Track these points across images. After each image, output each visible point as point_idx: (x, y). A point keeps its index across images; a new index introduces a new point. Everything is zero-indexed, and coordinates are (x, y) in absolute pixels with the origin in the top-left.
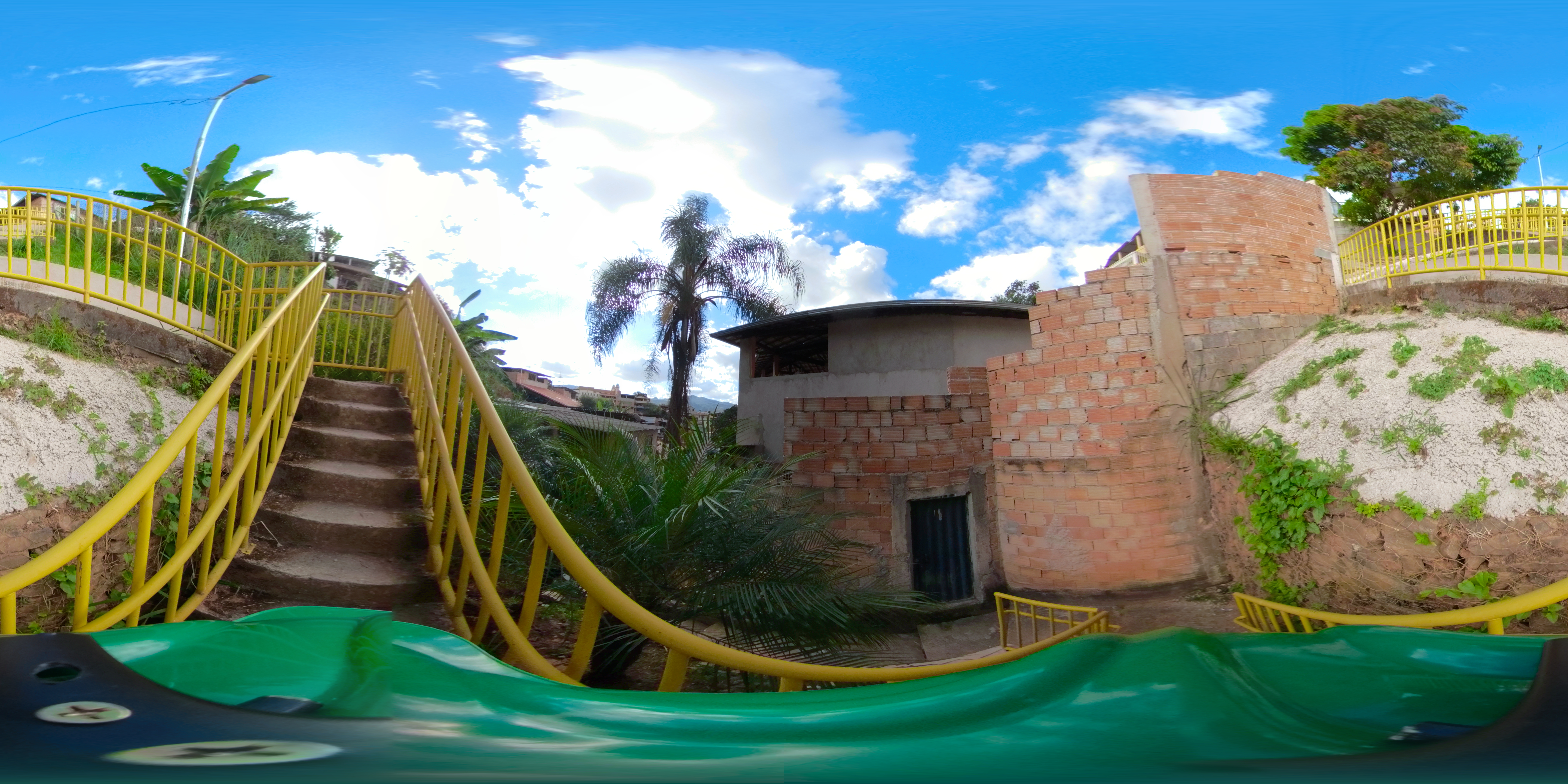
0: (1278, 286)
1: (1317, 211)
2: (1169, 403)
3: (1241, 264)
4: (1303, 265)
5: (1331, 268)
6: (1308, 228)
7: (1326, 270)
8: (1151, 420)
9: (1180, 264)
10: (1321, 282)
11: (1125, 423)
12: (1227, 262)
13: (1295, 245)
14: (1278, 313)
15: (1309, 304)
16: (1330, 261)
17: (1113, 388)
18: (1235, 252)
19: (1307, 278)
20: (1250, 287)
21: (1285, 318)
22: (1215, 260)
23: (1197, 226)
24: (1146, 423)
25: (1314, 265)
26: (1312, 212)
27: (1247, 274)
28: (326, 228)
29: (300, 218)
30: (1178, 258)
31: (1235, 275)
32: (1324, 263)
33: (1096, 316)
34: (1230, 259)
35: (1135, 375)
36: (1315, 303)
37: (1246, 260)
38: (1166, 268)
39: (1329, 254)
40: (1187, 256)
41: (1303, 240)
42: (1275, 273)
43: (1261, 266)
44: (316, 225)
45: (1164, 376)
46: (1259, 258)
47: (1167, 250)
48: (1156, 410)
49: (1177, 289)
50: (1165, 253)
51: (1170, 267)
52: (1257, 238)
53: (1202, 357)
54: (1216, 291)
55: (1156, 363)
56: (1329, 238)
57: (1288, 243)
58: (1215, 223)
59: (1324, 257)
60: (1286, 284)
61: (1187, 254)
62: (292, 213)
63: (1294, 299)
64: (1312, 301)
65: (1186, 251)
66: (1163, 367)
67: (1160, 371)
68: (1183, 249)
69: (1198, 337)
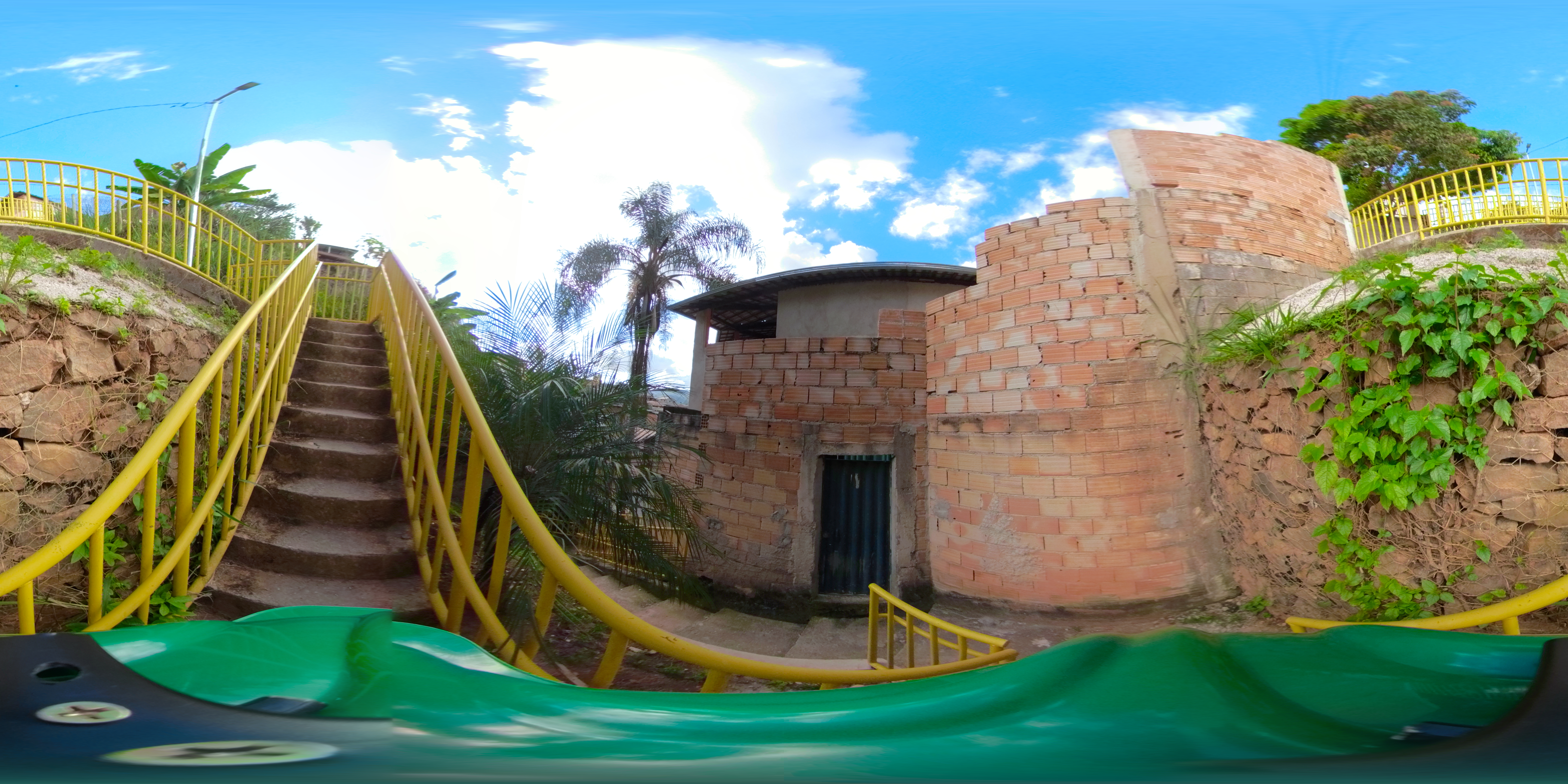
0: (1290, 233)
1: (1328, 180)
2: (1155, 338)
3: (1248, 207)
4: (1317, 222)
5: (1345, 232)
6: (1323, 192)
7: (1341, 234)
8: (1130, 361)
9: (1171, 197)
10: (1337, 242)
11: (1093, 365)
12: (1231, 202)
13: (1308, 203)
14: (1292, 259)
15: (1325, 258)
16: (1344, 227)
17: (1078, 319)
18: (1241, 196)
19: (1321, 234)
20: (1259, 228)
21: (1298, 264)
22: (1217, 198)
23: (1193, 170)
25: (1329, 225)
26: (1323, 179)
27: (1256, 217)
30: (1169, 192)
31: (1241, 215)
32: (1339, 227)
33: (1058, 242)
34: (1235, 200)
37: (1252, 204)
38: (1153, 199)
39: (1342, 220)
40: (1182, 193)
41: (1316, 201)
42: (1288, 222)
43: (1271, 212)
45: (1149, 304)
46: (1269, 205)
47: (1155, 185)
48: (1137, 348)
49: (1166, 217)
50: (1153, 187)
51: (1158, 199)
52: (1265, 189)
53: (1200, 287)
54: (1218, 225)
55: (1138, 289)
56: (1340, 205)
57: (1301, 201)
59: (1337, 220)
60: (1299, 235)
61: (1180, 190)
63: (1309, 251)
64: (1327, 256)
65: (1180, 187)
66: (1148, 294)
67: (1142, 299)
68: (1176, 186)
69: (1195, 265)
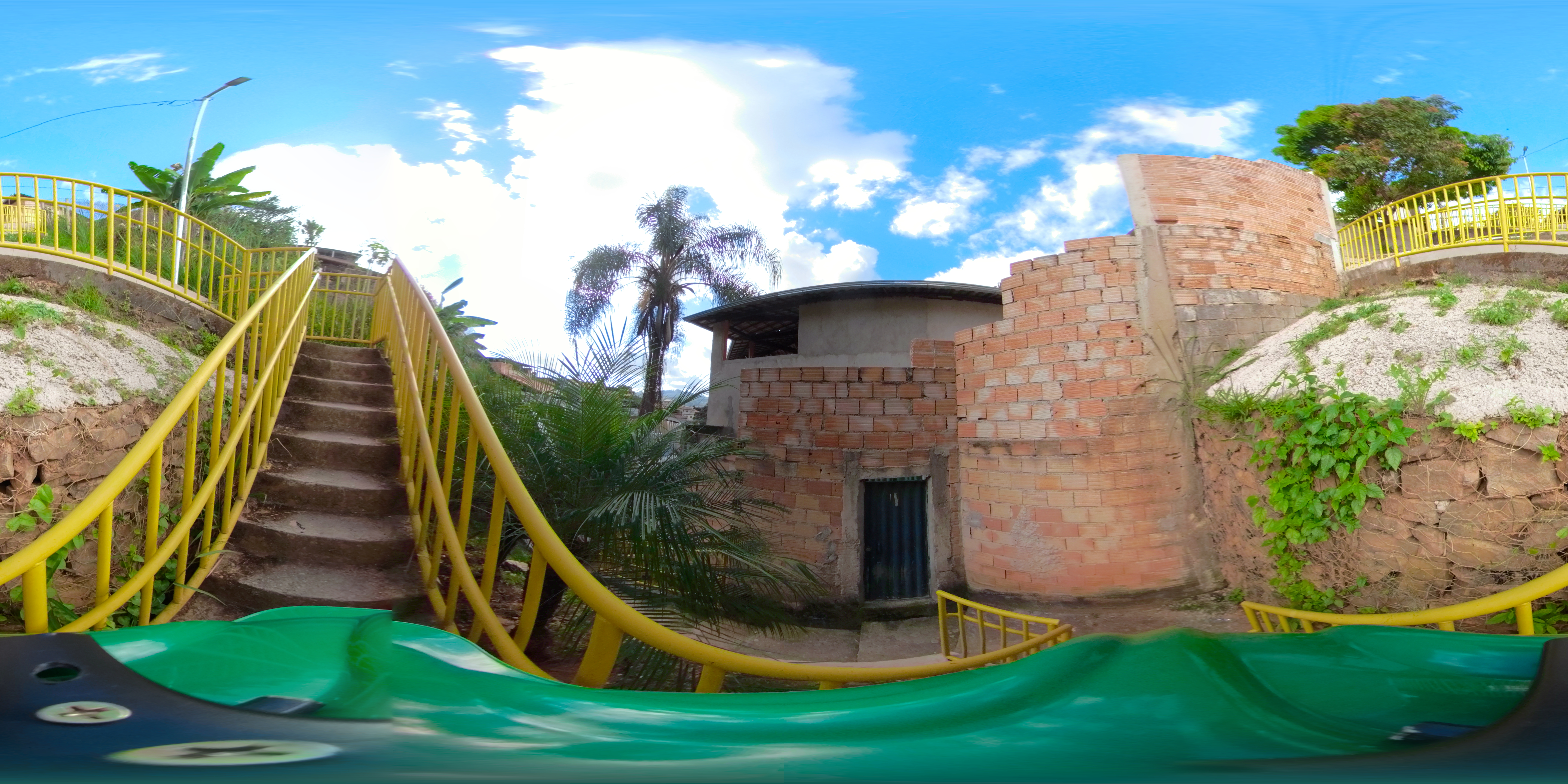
0: (1277, 264)
1: (1316, 199)
2: (1157, 377)
3: (1239, 240)
4: (1303, 247)
5: (1331, 253)
6: (1309, 213)
7: (1326, 255)
8: (1136, 397)
9: (1171, 234)
10: (1322, 265)
11: (1105, 400)
12: (1223, 236)
13: (1295, 227)
14: (1278, 291)
15: (1310, 286)
16: (1330, 247)
17: (1093, 360)
18: (1233, 229)
19: (1307, 260)
20: (1248, 262)
21: (1285, 296)
22: (1211, 233)
23: (1192, 202)
24: (1130, 400)
25: (1314, 249)
26: (1311, 199)
27: (1246, 250)
28: (309, 222)
29: (284, 211)
30: (1169, 229)
31: (1232, 250)
32: (1324, 248)
33: (1078, 284)
34: (1227, 234)
35: (1119, 345)
36: (1316, 284)
37: (1243, 236)
38: (1156, 238)
39: (1329, 240)
40: (1181, 229)
41: (1303, 224)
42: (1275, 252)
43: (1260, 243)
44: (299, 218)
45: (1152, 347)
46: (1259, 235)
47: (1158, 221)
48: (1142, 386)
49: (1167, 258)
50: (1156, 224)
51: (1160, 238)
52: (1255, 217)
53: (1195, 328)
54: (1212, 263)
55: (1143, 332)
56: (1328, 224)
57: (1288, 225)
58: (1212, 200)
59: (1324, 242)
60: (1286, 263)
61: (1180, 226)
62: (276, 207)
63: (1295, 279)
64: (1313, 283)
65: (1179, 223)
66: (1151, 338)
67: (1147, 342)
68: (1176, 221)
69: (1191, 307)
